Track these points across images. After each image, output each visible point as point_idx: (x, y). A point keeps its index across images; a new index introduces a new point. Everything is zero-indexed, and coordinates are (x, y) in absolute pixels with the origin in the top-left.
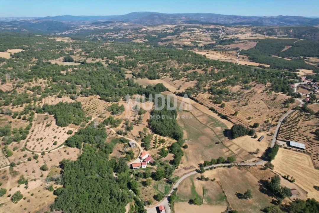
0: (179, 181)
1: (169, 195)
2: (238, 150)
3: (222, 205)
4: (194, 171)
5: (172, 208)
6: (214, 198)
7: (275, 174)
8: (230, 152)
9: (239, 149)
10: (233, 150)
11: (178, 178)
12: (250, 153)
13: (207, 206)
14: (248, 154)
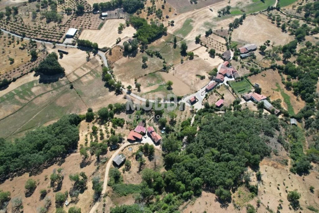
2: (85, 69)
7: (114, 47)
9: (82, 69)
12: (88, 60)
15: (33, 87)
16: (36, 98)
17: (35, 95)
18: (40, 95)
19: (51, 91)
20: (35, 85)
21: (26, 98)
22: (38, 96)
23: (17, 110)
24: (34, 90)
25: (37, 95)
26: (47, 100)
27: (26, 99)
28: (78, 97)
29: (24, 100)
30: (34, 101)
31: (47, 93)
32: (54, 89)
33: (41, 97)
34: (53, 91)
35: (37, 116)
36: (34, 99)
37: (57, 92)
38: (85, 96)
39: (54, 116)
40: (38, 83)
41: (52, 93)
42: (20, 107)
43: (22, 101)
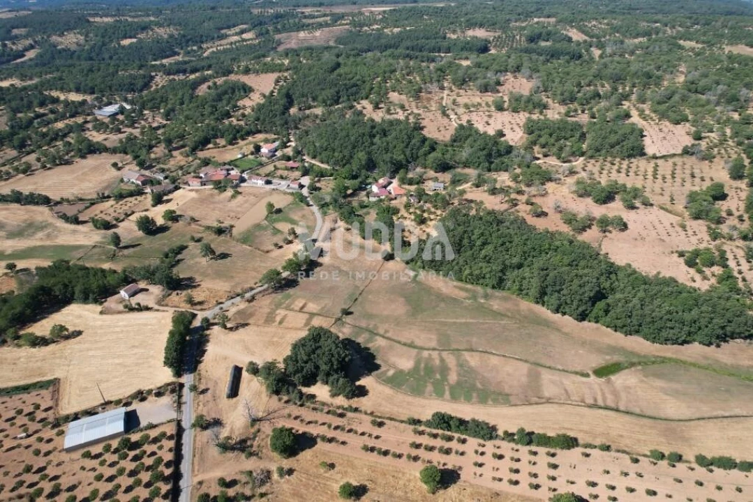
0: (318, 214)
1: (308, 199)
2: (278, 319)
3: (240, 234)
4: (318, 236)
5: (292, 194)
6: (257, 233)
7: (167, 305)
8: (298, 308)
9: (281, 323)
10: (290, 314)
11: (325, 214)
12: (245, 325)
13: (257, 222)
14: (250, 321)
15: (401, 371)
16: (422, 348)
17: (418, 353)
18: (411, 345)
19: (383, 337)
20: (391, 373)
21: (437, 362)
22: (415, 347)
23: (478, 353)
24: (406, 364)
25: (415, 351)
26: (410, 329)
27: (442, 360)
28: (364, 294)
29: (448, 361)
30: (433, 344)
31: (396, 338)
32: (377, 334)
33: (412, 342)
34: (381, 331)
35: (457, 318)
36: (428, 349)
37: (379, 325)
38: (357, 287)
39: (433, 297)
40: (383, 369)
41: (386, 331)
42: (466, 353)
43: (451, 360)
